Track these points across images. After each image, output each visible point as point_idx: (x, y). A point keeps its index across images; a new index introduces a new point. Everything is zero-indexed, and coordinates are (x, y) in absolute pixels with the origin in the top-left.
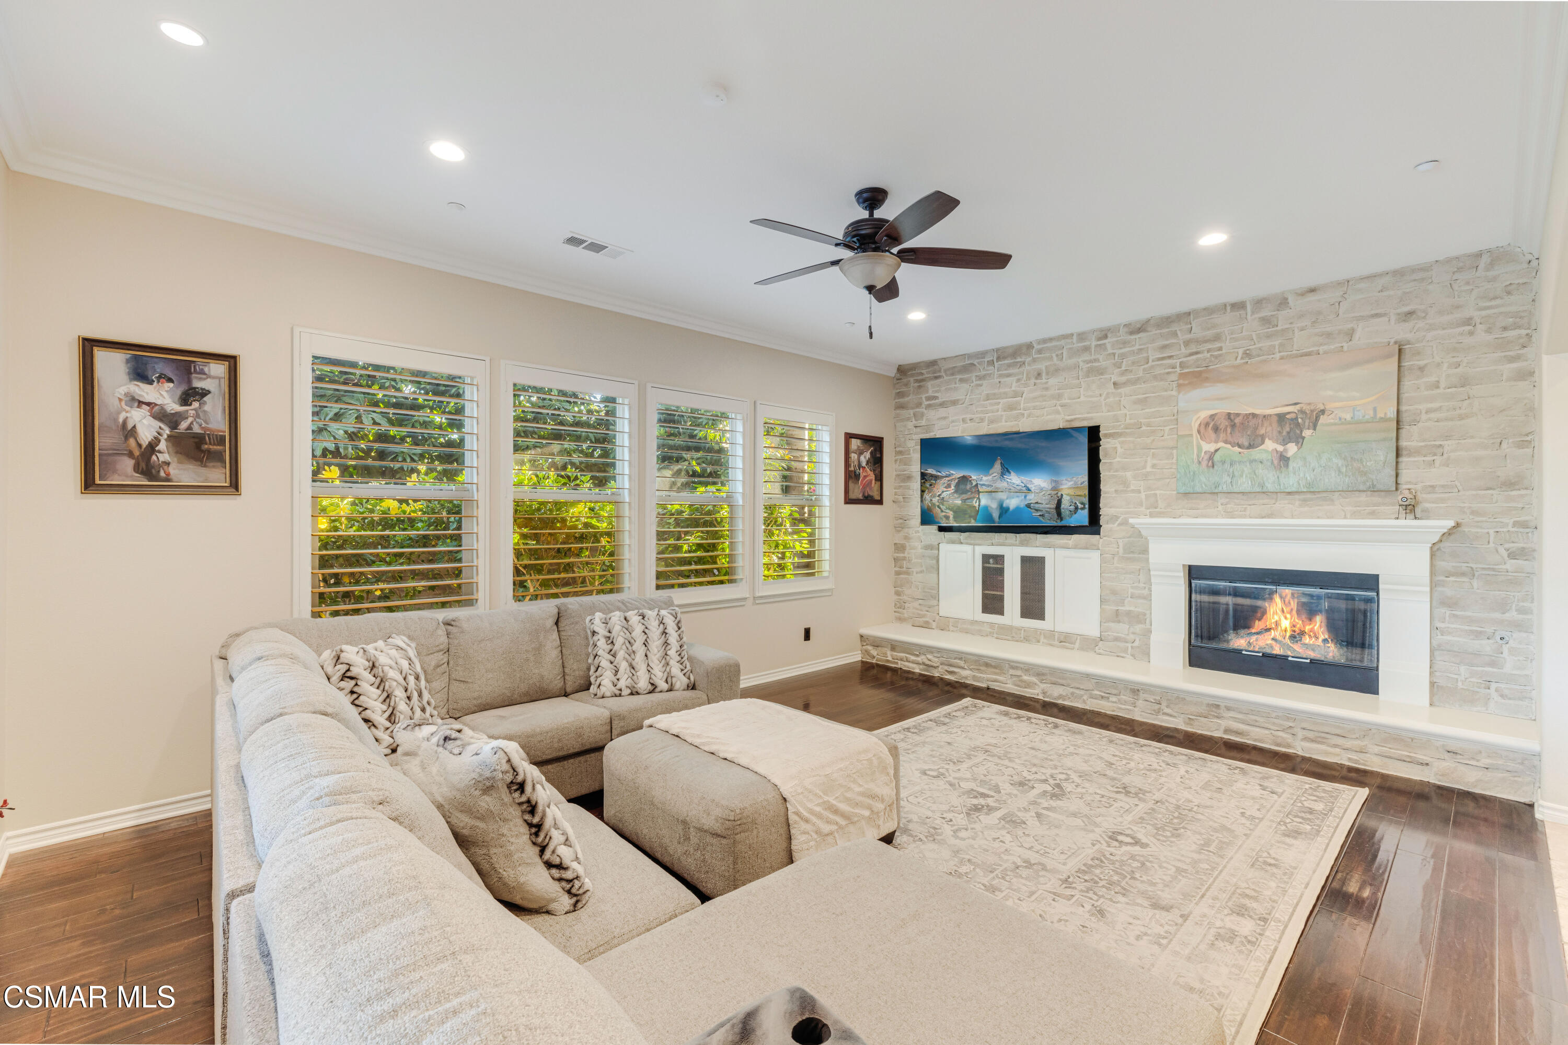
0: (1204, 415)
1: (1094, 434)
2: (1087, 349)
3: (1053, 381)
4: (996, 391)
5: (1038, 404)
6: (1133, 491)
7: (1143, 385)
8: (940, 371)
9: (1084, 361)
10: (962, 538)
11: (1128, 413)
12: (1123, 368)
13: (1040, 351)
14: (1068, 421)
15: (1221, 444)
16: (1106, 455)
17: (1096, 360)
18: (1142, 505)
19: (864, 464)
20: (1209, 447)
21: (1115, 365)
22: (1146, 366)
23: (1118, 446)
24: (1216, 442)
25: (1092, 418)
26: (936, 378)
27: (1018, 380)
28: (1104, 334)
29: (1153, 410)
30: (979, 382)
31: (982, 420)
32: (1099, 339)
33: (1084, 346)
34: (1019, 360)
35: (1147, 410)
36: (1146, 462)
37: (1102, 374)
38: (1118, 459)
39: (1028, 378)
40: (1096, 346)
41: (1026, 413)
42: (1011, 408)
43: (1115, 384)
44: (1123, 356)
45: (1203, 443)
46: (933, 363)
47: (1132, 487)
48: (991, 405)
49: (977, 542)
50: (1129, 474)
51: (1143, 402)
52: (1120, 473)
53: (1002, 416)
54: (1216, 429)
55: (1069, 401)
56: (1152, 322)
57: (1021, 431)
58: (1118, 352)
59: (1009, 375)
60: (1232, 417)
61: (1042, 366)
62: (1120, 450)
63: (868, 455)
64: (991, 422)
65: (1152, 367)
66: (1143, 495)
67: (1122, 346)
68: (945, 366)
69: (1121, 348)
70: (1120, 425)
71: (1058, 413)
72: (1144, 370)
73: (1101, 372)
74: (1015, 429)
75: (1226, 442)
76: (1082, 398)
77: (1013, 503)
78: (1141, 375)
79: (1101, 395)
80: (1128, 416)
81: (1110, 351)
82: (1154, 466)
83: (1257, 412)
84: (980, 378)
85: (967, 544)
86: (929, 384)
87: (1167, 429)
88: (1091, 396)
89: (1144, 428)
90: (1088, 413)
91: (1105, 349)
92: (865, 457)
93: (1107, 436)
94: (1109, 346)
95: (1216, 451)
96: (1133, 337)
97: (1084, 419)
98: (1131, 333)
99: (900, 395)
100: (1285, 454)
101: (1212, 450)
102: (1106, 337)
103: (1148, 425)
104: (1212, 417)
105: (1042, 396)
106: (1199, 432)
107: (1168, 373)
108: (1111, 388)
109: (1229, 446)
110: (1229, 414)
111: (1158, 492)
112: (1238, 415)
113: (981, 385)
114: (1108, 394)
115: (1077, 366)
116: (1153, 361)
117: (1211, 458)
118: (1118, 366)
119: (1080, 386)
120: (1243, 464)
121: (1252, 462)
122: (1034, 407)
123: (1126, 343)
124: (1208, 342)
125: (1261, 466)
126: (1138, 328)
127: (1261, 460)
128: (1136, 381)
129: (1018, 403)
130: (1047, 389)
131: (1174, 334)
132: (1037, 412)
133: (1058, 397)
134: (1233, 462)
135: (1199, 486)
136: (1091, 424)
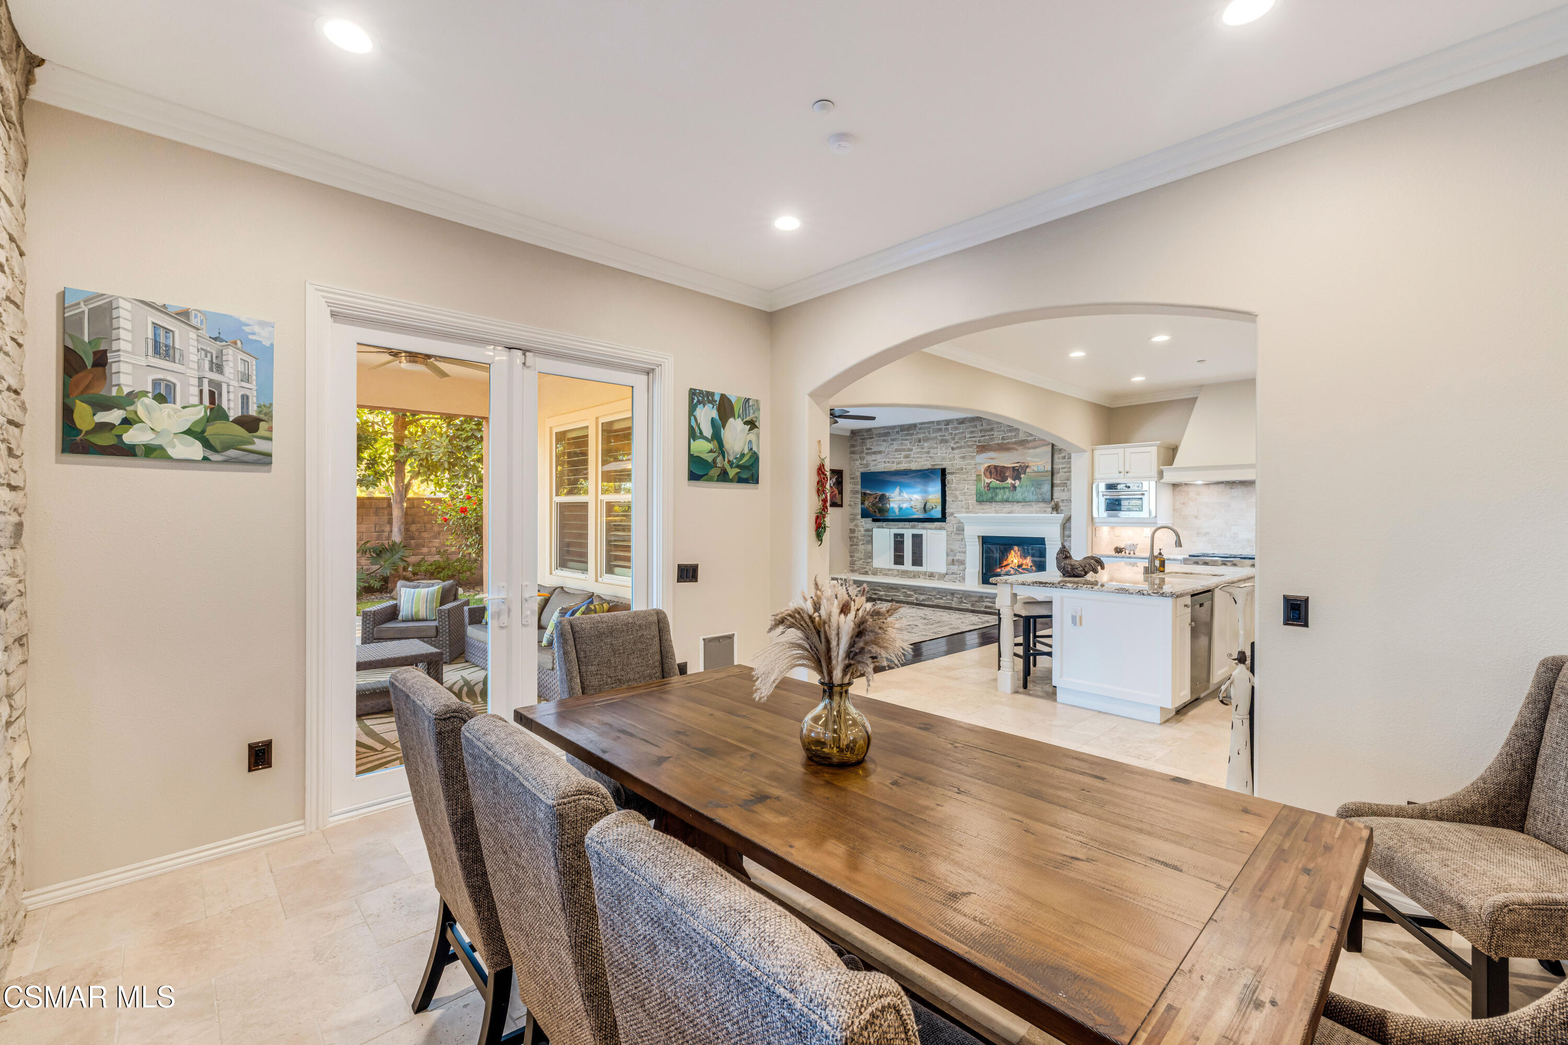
0: (986, 465)
1: (943, 472)
3: (926, 445)
4: (901, 448)
5: (919, 455)
6: (960, 501)
7: (963, 450)
8: (873, 435)
9: (939, 436)
10: (883, 525)
11: (957, 463)
12: (956, 440)
13: (920, 429)
14: (932, 465)
15: (992, 480)
16: (949, 483)
17: (945, 435)
18: (961, 508)
20: (988, 481)
21: (951, 438)
23: (952, 478)
25: (943, 464)
26: (872, 439)
27: (911, 444)
29: (967, 462)
30: (892, 442)
31: (893, 462)
32: (945, 425)
33: (940, 428)
34: (911, 432)
35: (965, 462)
36: (965, 487)
37: (947, 443)
38: (954, 485)
39: (915, 442)
40: (944, 429)
41: (913, 460)
42: (907, 457)
43: (951, 448)
44: (956, 434)
46: (870, 430)
47: (958, 499)
48: (900, 455)
49: (891, 526)
50: (958, 492)
51: (964, 458)
52: (954, 492)
53: (903, 461)
54: (990, 472)
55: (933, 455)
57: (911, 469)
58: (953, 432)
59: (906, 440)
61: (921, 436)
62: (954, 481)
64: (898, 463)
65: (967, 441)
66: (963, 503)
68: (875, 432)
69: (954, 430)
70: (954, 468)
71: (928, 461)
72: (964, 442)
73: (946, 441)
74: (908, 468)
76: (939, 455)
77: (905, 506)
78: (962, 445)
79: (947, 453)
80: (958, 465)
81: (950, 432)
82: (968, 489)
84: (893, 440)
85: (886, 527)
86: (869, 441)
87: (972, 471)
88: (943, 454)
90: (941, 462)
93: (948, 473)
94: (950, 429)
96: (960, 426)
97: (939, 465)
98: (959, 424)
103: (965, 469)
104: (989, 467)
105: (921, 453)
107: (974, 444)
108: (949, 450)
111: (970, 501)
113: (894, 444)
114: (949, 453)
115: (936, 438)
116: (967, 439)
117: (988, 486)
118: (953, 439)
119: (937, 448)
120: (1000, 488)
121: (1004, 488)
122: (918, 457)
123: (956, 428)
124: (988, 431)
125: (1007, 490)
126: (962, 421)
127: (1007, 488)
128: (960, 447)
129: (910, 455)
130: (923, 448)
131: (976, 426)
132: (919, 460)
133: (928, 453)
134: (997, 488)
135: (985, 499)
136: (942, 467)
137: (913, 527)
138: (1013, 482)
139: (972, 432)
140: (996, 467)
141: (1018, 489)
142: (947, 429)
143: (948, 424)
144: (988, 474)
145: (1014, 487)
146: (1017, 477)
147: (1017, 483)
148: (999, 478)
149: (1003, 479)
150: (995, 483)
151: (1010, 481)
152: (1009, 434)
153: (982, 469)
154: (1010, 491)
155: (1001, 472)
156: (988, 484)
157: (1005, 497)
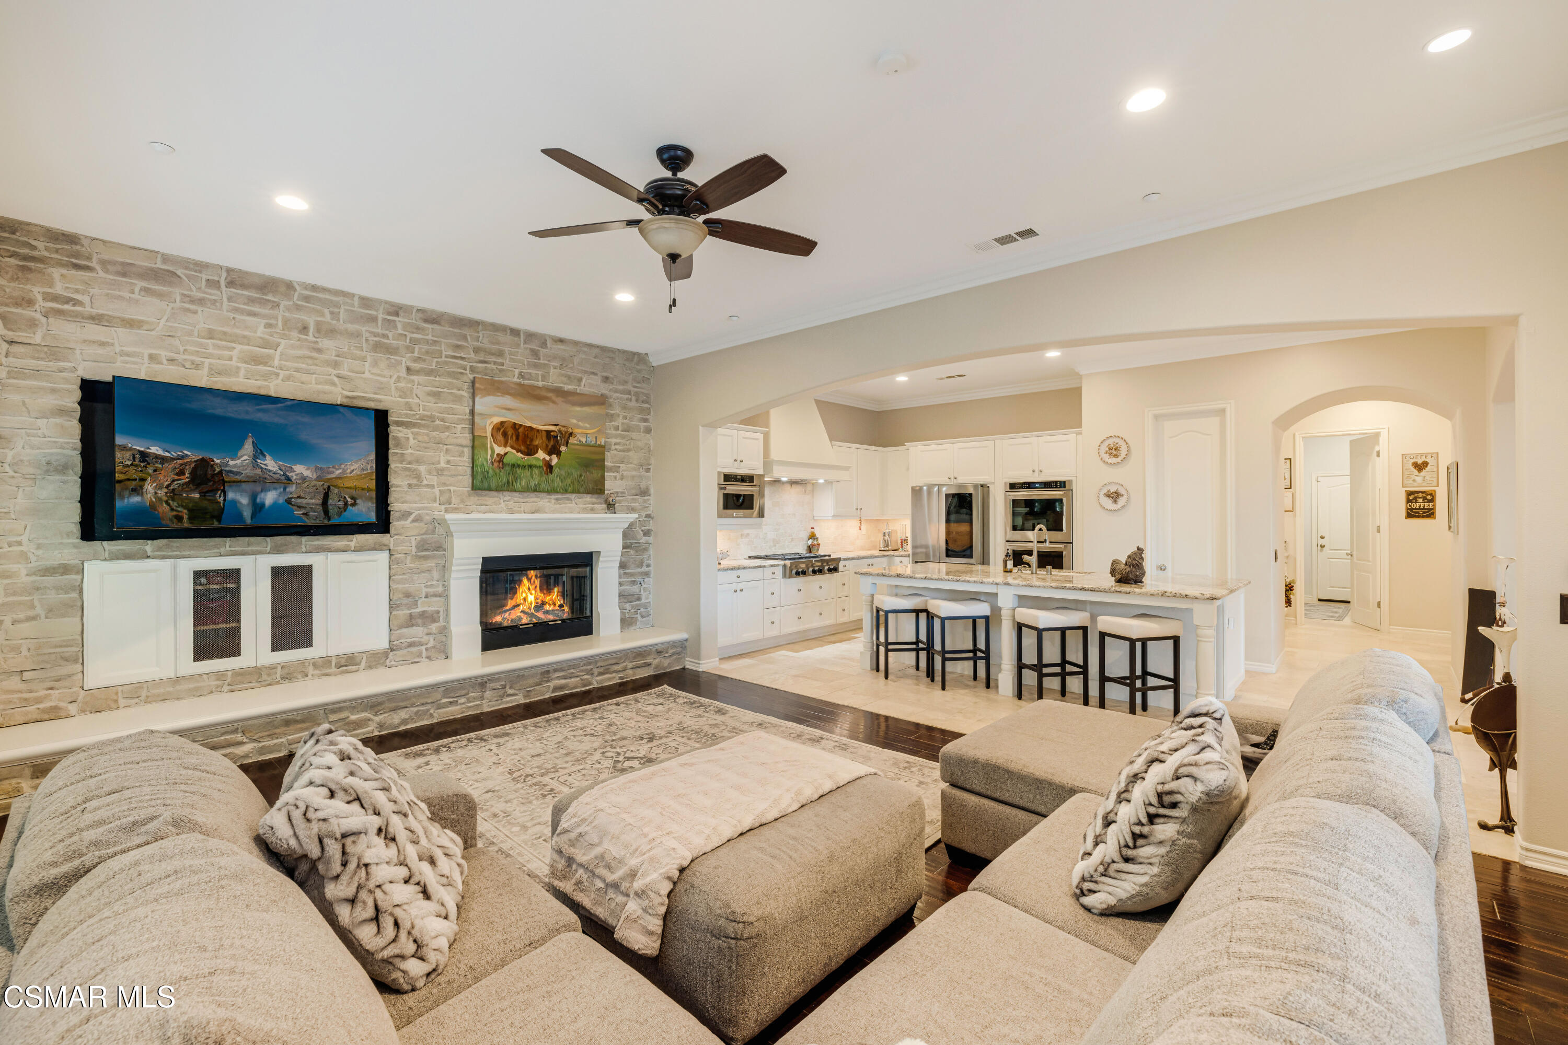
1: (381, 418)
2: (374, 319)
3: (325, 343)
4: (228, 330)
5: (302, 365)
6: (428, 486)
7: (438, 379)
8: (88, 258)
9: (371, 333)
11: (421, 403)
12: (416, 354)
13: (303, 298)
14: (348, 397)
15: (508, 449)
16: (398, 445)
17: (384, 336)
18: (435, 501)
20: (500, 450)
21: (407, 348)
22: (439, 360)
23: (409, 436)
24: (505, 446)
25: (380, 401)
26: (76, 267)
27: (270, 326)
28: (393, 310)
29: (447, 406)
30: (188, 306)
32: (389, 314)
33: (370, 314)
34: (270, 298)
35: (439, 405)
36: (439, 457)
37: (391, 353)
38: (410, 451)
39: (287, 327)
40: (384, 319)
41: (281, 373)
43: (407, 369)
44: (414, 341)
46: (71, 239)
47: (425, 482)
48: (220, 348)
50: (422, 468)
51: (436, 395)
52: (414, 466)
53: (238, 368)
54: (505, 434)
55: (349, 374)
58: (409, 335)
59: (251, 314)
61: (307, 318)
62: (412, 441)
65: (446, 363)
66: (436, 491)
67: (415, 331)
69: (413, 333)
70: (414, 415)
71: (334, 384)
72: (437, 362)
73: (391, 351)
75: (513, 447)
76: (367, 375)
78: (434, 367)
79: (391, 377)
80: (421, 407)
81: (400, 331)
82: (448, 462)
83: (534, 426)
84: (192, 300)
85: (160, 558)
87: (459, 427)
88: (379, 375)
89: (437, 422)
90: (375, 393)
91: (396, 327)
93: (398, 424)
94: (399, 326)
96: (426, 325)
97: (370, 400)
98: (425, 321)
103: (442, 420)
104: (502, 423)
105: (310, 357)
107: (462, 373)
108: (403, 373)
109: (514, 451)
110: (515, 424)
111: (452, 488)
112: (521, 425)
113: (194, 313)
114: (399, 377)
115: (359, 335)
116: (446, 357)
118: (410, 350)
119: (364, 359)
120: (524, 467)
121: (531, 466)
123: (418, 329)
124: (493, 354)
125: (535, 470)
126: (433, 318)
127: (536, 466)
128: (430, 372)
129: (271, 357)
130: (315, 348)
131: (465, 338)
132: (304, 377)
133: (336, 365)
134: (517, 466)
135: (493, 485)
136: (381, 407)
137: (278, 550)
138: (548, 458)
139: (458, 347)
140: (515, 426)
141: (556, 471)
142: (390, 324)
143: (397, 314)
144: (500, 437)
145: (549, 467)
146: (554, 450)
147: (555, 460)
148: (523, 448)
149: (530, 452)
150: (515, 456)
151: (541, 455)
152: (533, 371)
153: (487, 426)
154: (541, 475)
155: (526, 436)
156: (501, 458)
157: (532, 484)
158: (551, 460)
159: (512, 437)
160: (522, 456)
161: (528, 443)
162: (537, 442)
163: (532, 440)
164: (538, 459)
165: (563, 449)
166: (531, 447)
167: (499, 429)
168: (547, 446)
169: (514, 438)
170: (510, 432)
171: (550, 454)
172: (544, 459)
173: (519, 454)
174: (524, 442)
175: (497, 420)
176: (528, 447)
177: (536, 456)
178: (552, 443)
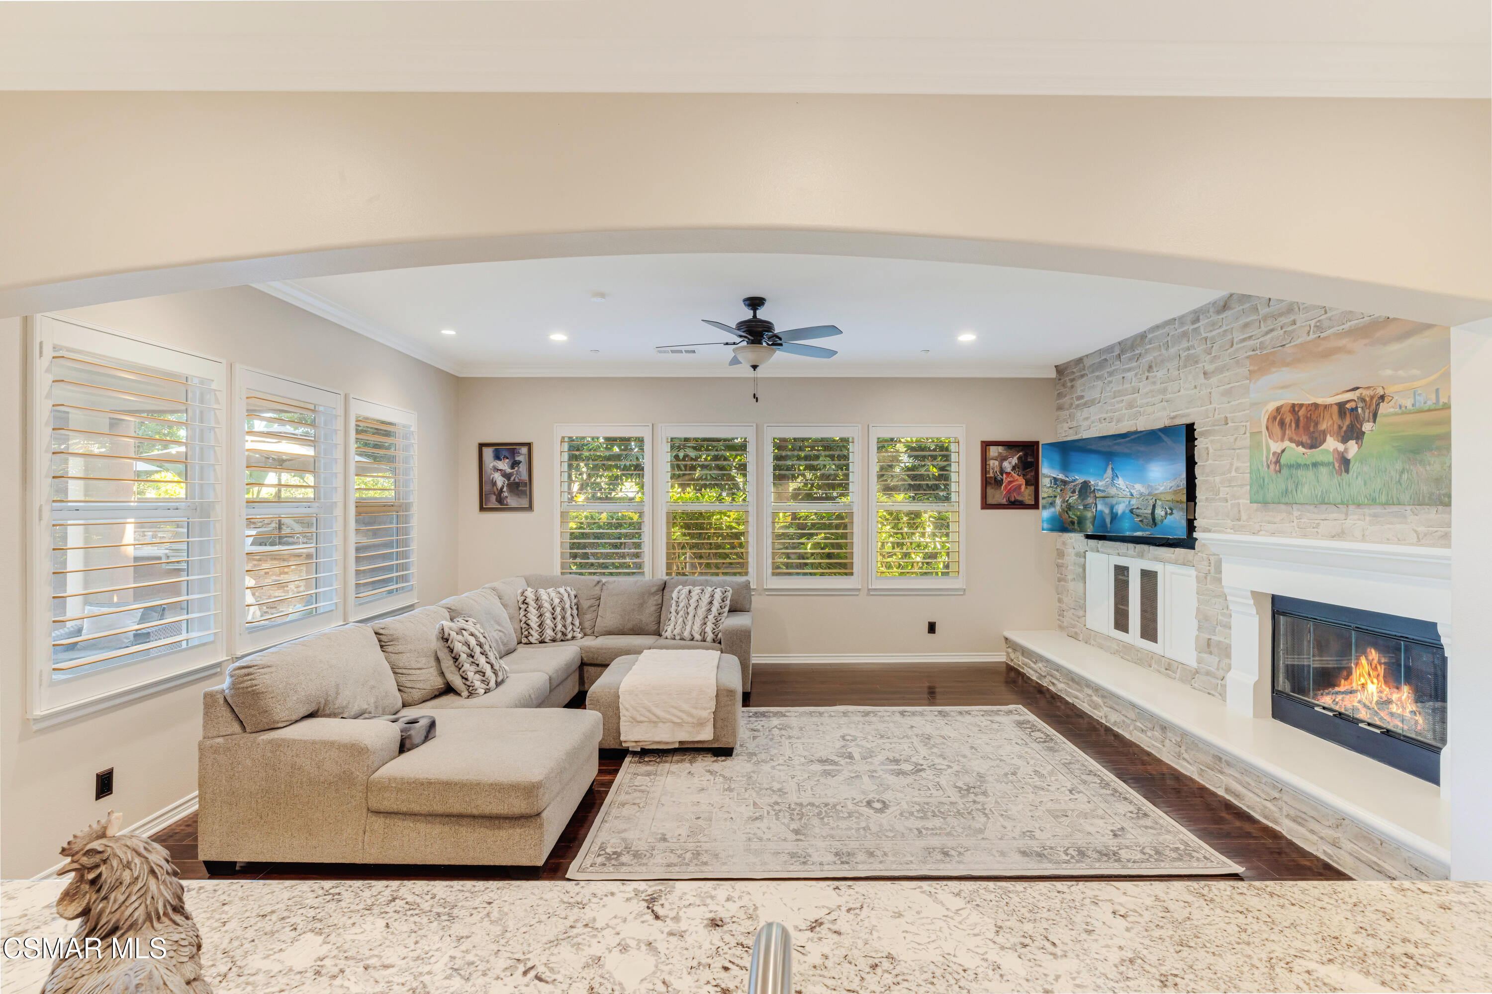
1: (1190, 432)
3: (1157, 374)
4: (1121, 388)
5: (1149, 400)
6: (1221, 500)
7: (1231, 373)
8: (1084, 369)
9: (1183, 349)
10: (1099, 546)
11: (1217, 407)
12: (1213, 354)
13: (1150, 342)
14: (1171, 418)
15: (1287, 443)
16: (1200, 457)
17: (1193, 347)
18: (1229, 516)
19: (1009, 470)
21: (1207, 351)
22: (1231, 350)
23: (1209, 445)
24: (1282, 440)
25: (1190, 415)
26: (1082, 376)
27: (1136, 375)
28: (1196, 316)
29: (1237, 402)
30: (1110, 379)
31: (1112, 420)
32: (1193, 323)
33: (1183, 331)
34: (1137, 352)
35: (1233, 403)
36: (1232, 464)
37: (1197, 362)
38: (1210, 462)
39: (1143, 372)
41: (1142, 410)
42: (1131, 406)
43: (1205, 373)
45: (1271, 442)
46: (1080, 361)
47: (1221, 495)
48: (1118, 402)
49: (1110, 551)
50: (1218, 479)
51: (1230, 393)
52: (1210, 478)
53: (1125, 414)
54: (1282, 424)
55: (1172, 396)
56: (1235, 297)
57: (1139, 430)
58: (1209, 335)
59: (1129, 370)
60: (1296, 409)
61: (1152, 357)
62: (1211, 451)
63: (1015, 460)
64: (1119, 421)
66: (1229, 505)
68: (1087, 362)
70: (1213, 422)
71: (1166, 410)
73: (1197, 359)
74: (1133, 429)
76: (1182, 392)
79: (1195, 388)
80: (1216, 411)
81: (1204, 335)
82: (1238, 468)
84: (1111, 374)
85: (1103, 553)
86: (1078, 383)
88: (1189, 389)
89: (1230, 424)
90: (1187, 408)
91: (1200, 334)
92: (1010, 463)
93: (1201, 434)
94: (1202, 329)
95: (1283, 451)
96: (1220, 317)
97: (1185, 416)
98: (1219, 312)
99: (1060, 395)
100: (1346, 455)
101: (1279, 451)
102: (1197, 320)
104: (1278, 410)
105: (1152, 391)
106: (1267, 428)
108: (1201, 380)
109: (1293, 445)
111: (1240, 501)
113: (1110, 382)
114: (1201, 385)
115: (1178, 355)
116: (1237, 344)
120: (1308, 464)
121: (1317, 463)
122: (1147, 404)
125: (1322, 469)
127: (1325, 460)
128: (1223, 369)
130: (1154, 383)
132: (1151, 409)
133: (1165, 391)
134: (1298, 466)
135: (1270, 496)
136: (1188, 421)
137: (1141, 556)
138: (1341, 447)
139: (1247, 326)
142: (1196, 332)
144: (1277, 429)
146: (1354, 433)
147: (1352, 448)
148: (1305, 439)
149: (1315, 443)
150: (1295, 452)
151: (1332, 444)
155: (1308, 419)
156: (1278, 456)
157: (1319, 491)
158: (1346, 450)
159: (1290, 425)
160: (1304, 450)
161: (1312, 429)
162: (1323, 426)
163: (1316, 424)
164: (1327, 451)
165: (1367, 427)
166: (1316, 435)
167: (1275, 418)
168: (1340, 427)
169: (1293, 425)
170: (1288, 418)
171: (1344, 440)
172: (1336, 450)
173: (1301, 449)
174: (1306, 428)
175: (1272, 406)
176: (1312, 438)
177: (1324, 446)
178: (1347, 422)
